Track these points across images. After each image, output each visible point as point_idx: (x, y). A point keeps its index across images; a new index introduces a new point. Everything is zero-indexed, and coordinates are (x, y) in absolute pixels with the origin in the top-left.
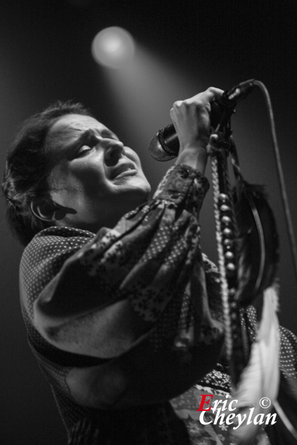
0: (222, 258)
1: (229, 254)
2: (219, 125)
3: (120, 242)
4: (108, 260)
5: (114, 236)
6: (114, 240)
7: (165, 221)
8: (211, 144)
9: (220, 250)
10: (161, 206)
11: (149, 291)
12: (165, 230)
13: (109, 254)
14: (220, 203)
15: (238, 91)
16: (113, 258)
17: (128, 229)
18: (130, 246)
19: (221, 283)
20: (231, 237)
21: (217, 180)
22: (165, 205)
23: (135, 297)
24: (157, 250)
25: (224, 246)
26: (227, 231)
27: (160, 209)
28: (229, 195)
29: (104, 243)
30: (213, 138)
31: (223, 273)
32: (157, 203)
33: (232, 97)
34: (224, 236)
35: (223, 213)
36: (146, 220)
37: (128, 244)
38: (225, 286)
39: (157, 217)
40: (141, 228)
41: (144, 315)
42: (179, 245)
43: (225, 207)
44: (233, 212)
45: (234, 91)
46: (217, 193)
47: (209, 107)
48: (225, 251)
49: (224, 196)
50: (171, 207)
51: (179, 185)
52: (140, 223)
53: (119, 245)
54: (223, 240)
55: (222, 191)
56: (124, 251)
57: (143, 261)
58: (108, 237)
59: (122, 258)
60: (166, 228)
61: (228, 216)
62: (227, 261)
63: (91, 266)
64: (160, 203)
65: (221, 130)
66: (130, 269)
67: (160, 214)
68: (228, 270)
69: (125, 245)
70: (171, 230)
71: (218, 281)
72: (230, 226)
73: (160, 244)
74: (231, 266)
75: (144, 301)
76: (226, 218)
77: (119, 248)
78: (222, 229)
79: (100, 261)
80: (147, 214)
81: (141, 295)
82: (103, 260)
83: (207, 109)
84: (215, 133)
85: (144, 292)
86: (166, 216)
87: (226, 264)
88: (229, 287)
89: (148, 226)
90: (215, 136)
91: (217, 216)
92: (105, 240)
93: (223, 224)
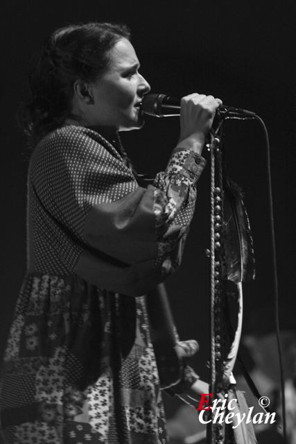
1: (218, 235)
2: (218, 129)
3: (175, 209)
7: (191, 198)
9: (213, 230)
10: (186, 183)
14: (216, 193)
19: (211, 254)
20: (220, 222)
22: (189, 184)
25: (216, 228)
26: (218, 217)
27: (186, 186)
31: (213, 247)
32: (183, 178)
34: (216, 220)
38: (213, 257)
43: (218, 198)
44: (223, 203)
48: (216, 232)
49: (218, 189)
50: (192, 186)
53: (175, 212)
54: (215, 223)
55: (216, 186)
57: (180, 224)
60: (192, 203)
61: (219, 205)
62: (216, 239)
64: (185, 179)
68: (216, 246)
72: (221, 214)
74: (218, 244)
78: (215, 214)
86: (191, 193)
88: (216, 260)
90: (218, 140)
91: (213, 203)
93: (216, 210)
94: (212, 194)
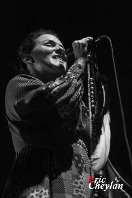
0: (90, 102)
1: (93, 101)
2: (91, 52)
3: (58, 87)
4: (54, 93)
5: (57, 84)
6: (57, 86)
7: (74, 83)
8: (88, 58)
9: (89, 99)
10: (72, 77)
11: (65, 107)
12: (74, 86)
13: (54, 91)
14: (90, 81)
15: (99, 39)
16: (55, 92)
17: (61, 83)
18: (61, 89)
19: (89, 112)
20: (94, 95)
21: (89, 72)
22: (73, 77)
23: (60, 108)
24: (71, 92)
25: (91, 98)
26: (92, 92)
27: (71, 78)
28: (93, 79)
29: (53, 86)
30: (89, 56)
31: (90, 108)
32: (70, 76)
33: (96, 41)
34: (91, 94)
35: (91, 85)
36: (66, 81)
37: (61, 88)
38: (90, 113)
39: (71, 81)
40: (64, 83)
41: (61, 115)
42: (77, 92)
43: (92, 83)
44: (95, 85)
45: (97, 39)
46: (89, 77)
47: (87, 44)
48: (91, 100)
49: (92, 79)
50: (76, 78)
51: (78, 71)
52: (64, 82)
53: (58, 88)
54: (91, 96)
55: (91, 77)
56: (59, 90)
57: (66, 95)
58: (54, 84)
59: (58, 93)
60: (74, 85)
61: (93, 86)
62: (92, 104)
63: (47, 94)
64: (71, 76)
65: (91, 53)
66: (60, 98)
67: (72, 80)
68: (92, 107)
69: (60, 88)
70: (76, 86)
71: (88, 111)
72: (94, 90)
73: (72, 91)
74: (93, 106)
75: (63, 110)
76: (92, 87)
77: (58, 89)
78: (91, 91)
79: (51, 92)
80: (66, 79)
81: (62, 107)
82: (52, 92)
83: (87, 45)
84: (89, 54)
85: (63, 107)
86: (74, 81)
87: (91, 105)
88: (92, 114)
89: (68, 84)
90: (90, 55)
91: (89, 86)
92: (53, 85)
93: (91, 89)
94: (88, 82)
